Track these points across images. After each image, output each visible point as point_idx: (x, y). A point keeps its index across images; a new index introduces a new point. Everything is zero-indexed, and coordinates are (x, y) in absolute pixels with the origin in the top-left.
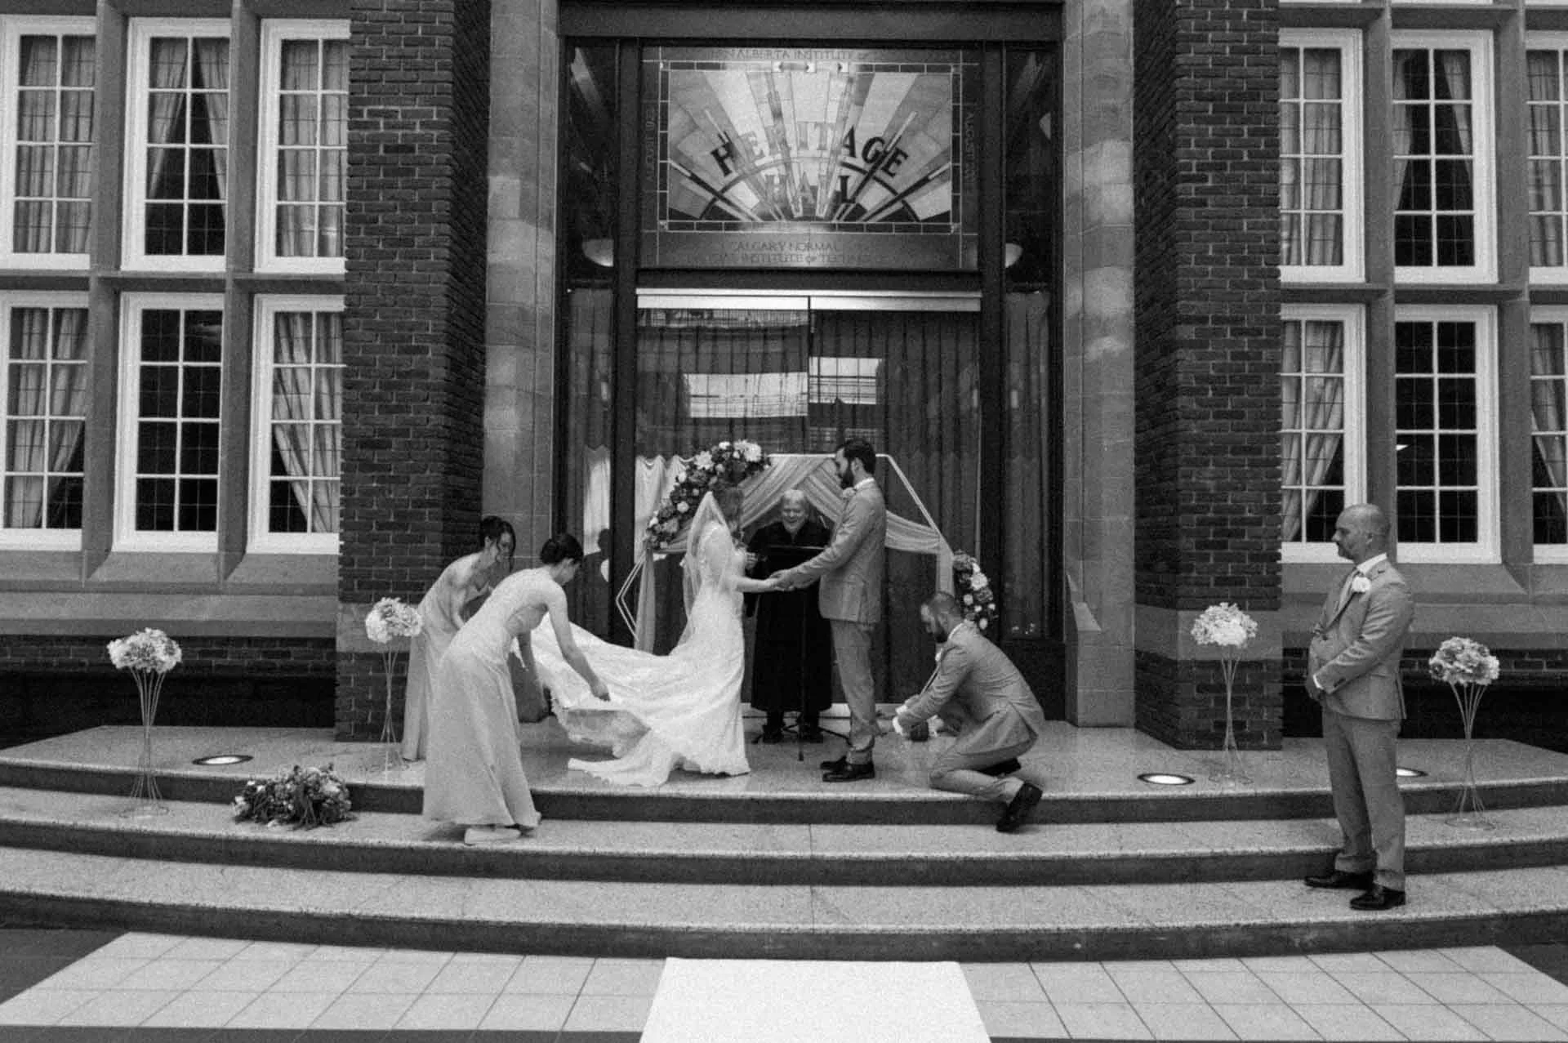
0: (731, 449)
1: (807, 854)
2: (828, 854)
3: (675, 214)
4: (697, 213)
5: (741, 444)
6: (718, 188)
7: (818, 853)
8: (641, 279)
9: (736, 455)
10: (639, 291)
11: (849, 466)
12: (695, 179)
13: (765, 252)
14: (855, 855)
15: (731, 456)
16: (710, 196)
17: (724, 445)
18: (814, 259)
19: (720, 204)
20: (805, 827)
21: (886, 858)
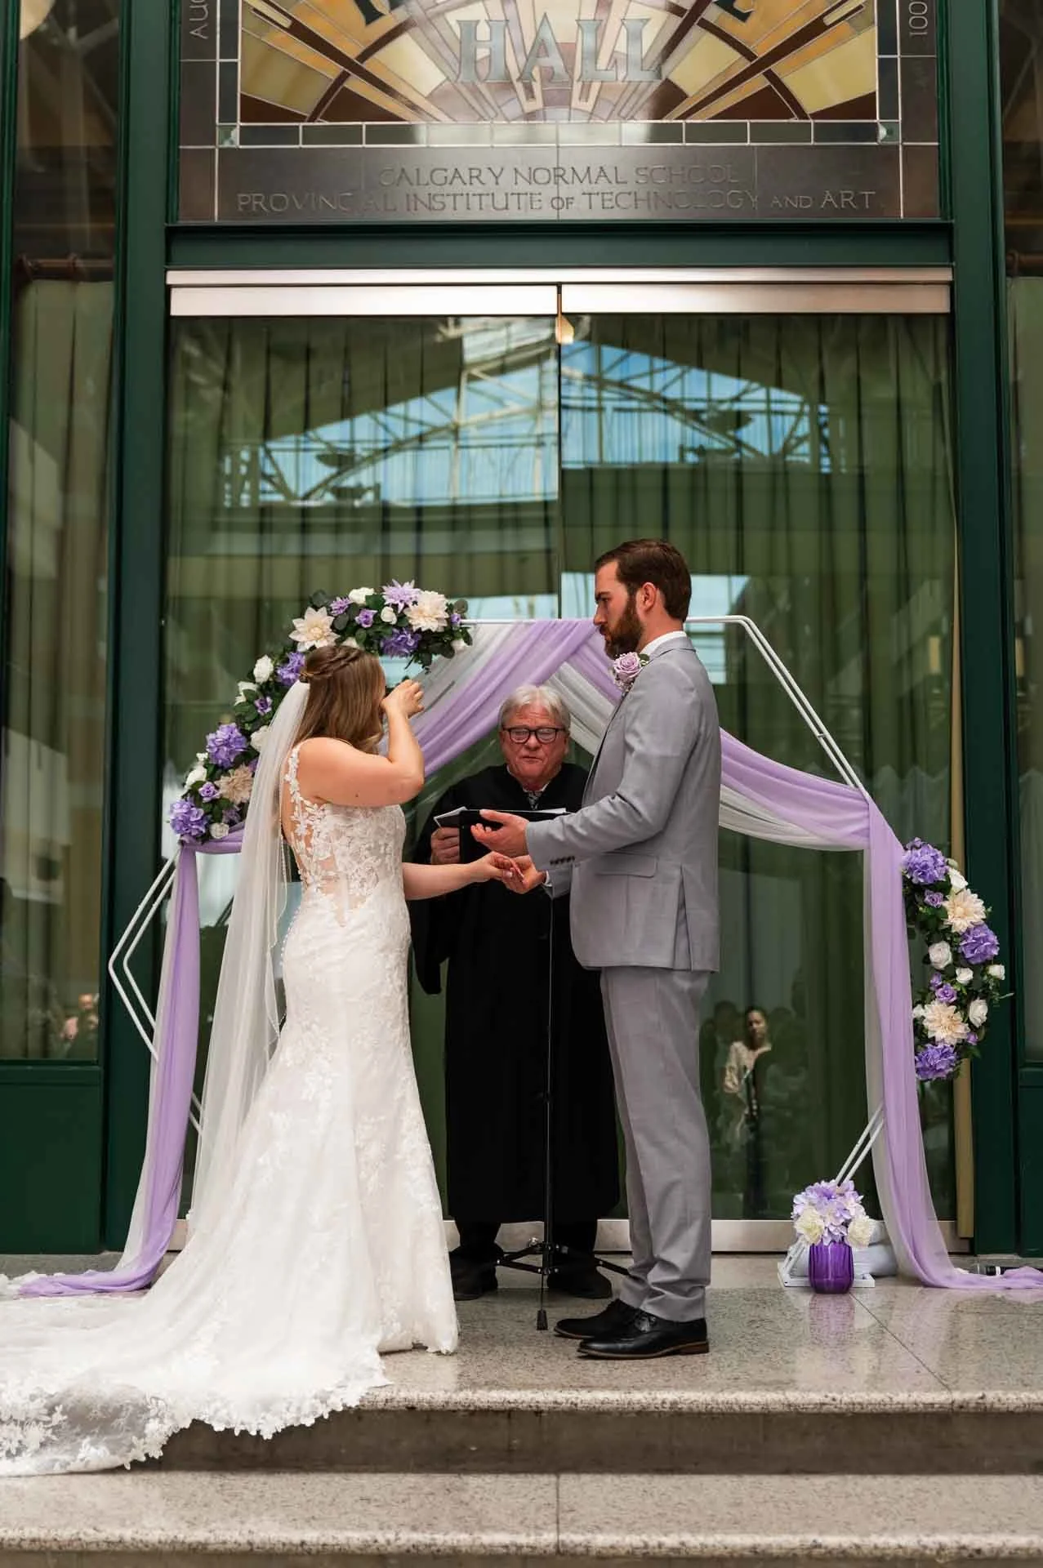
0: (377, 603)
1: (547, 1539)
2: (602, 1540)
3: (255, 109)
4: (305, 107)
5: (400, 592)
6: (352, 51)
7: (574, 1538)
8: (178, 250)
9: (388, 615)
10: (173, 277)
11: (631, 603)
12: (298, 30)
13: (458, 186)
14: (671, 1541)
15: (377, 617)
16: (333, 70)
17: (359, 595)
18: (569, 201)
19: (356, 85)
20: (545, 1479)
21: (754, 1549)
